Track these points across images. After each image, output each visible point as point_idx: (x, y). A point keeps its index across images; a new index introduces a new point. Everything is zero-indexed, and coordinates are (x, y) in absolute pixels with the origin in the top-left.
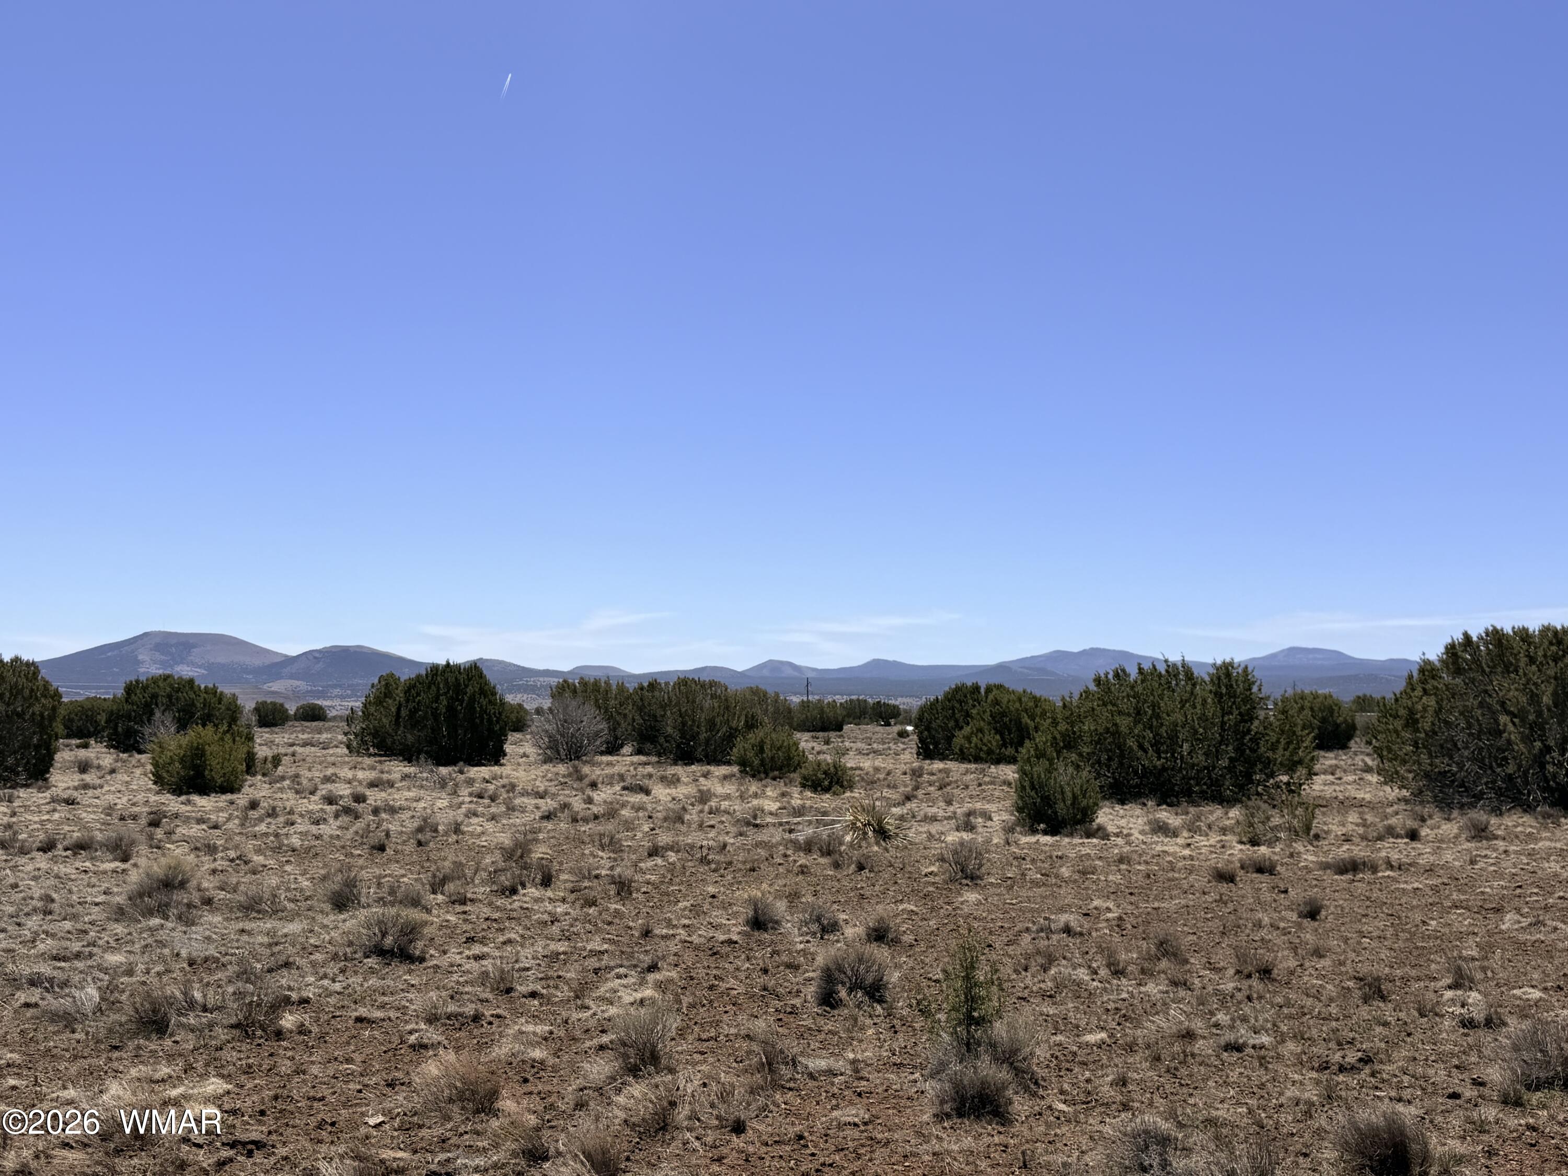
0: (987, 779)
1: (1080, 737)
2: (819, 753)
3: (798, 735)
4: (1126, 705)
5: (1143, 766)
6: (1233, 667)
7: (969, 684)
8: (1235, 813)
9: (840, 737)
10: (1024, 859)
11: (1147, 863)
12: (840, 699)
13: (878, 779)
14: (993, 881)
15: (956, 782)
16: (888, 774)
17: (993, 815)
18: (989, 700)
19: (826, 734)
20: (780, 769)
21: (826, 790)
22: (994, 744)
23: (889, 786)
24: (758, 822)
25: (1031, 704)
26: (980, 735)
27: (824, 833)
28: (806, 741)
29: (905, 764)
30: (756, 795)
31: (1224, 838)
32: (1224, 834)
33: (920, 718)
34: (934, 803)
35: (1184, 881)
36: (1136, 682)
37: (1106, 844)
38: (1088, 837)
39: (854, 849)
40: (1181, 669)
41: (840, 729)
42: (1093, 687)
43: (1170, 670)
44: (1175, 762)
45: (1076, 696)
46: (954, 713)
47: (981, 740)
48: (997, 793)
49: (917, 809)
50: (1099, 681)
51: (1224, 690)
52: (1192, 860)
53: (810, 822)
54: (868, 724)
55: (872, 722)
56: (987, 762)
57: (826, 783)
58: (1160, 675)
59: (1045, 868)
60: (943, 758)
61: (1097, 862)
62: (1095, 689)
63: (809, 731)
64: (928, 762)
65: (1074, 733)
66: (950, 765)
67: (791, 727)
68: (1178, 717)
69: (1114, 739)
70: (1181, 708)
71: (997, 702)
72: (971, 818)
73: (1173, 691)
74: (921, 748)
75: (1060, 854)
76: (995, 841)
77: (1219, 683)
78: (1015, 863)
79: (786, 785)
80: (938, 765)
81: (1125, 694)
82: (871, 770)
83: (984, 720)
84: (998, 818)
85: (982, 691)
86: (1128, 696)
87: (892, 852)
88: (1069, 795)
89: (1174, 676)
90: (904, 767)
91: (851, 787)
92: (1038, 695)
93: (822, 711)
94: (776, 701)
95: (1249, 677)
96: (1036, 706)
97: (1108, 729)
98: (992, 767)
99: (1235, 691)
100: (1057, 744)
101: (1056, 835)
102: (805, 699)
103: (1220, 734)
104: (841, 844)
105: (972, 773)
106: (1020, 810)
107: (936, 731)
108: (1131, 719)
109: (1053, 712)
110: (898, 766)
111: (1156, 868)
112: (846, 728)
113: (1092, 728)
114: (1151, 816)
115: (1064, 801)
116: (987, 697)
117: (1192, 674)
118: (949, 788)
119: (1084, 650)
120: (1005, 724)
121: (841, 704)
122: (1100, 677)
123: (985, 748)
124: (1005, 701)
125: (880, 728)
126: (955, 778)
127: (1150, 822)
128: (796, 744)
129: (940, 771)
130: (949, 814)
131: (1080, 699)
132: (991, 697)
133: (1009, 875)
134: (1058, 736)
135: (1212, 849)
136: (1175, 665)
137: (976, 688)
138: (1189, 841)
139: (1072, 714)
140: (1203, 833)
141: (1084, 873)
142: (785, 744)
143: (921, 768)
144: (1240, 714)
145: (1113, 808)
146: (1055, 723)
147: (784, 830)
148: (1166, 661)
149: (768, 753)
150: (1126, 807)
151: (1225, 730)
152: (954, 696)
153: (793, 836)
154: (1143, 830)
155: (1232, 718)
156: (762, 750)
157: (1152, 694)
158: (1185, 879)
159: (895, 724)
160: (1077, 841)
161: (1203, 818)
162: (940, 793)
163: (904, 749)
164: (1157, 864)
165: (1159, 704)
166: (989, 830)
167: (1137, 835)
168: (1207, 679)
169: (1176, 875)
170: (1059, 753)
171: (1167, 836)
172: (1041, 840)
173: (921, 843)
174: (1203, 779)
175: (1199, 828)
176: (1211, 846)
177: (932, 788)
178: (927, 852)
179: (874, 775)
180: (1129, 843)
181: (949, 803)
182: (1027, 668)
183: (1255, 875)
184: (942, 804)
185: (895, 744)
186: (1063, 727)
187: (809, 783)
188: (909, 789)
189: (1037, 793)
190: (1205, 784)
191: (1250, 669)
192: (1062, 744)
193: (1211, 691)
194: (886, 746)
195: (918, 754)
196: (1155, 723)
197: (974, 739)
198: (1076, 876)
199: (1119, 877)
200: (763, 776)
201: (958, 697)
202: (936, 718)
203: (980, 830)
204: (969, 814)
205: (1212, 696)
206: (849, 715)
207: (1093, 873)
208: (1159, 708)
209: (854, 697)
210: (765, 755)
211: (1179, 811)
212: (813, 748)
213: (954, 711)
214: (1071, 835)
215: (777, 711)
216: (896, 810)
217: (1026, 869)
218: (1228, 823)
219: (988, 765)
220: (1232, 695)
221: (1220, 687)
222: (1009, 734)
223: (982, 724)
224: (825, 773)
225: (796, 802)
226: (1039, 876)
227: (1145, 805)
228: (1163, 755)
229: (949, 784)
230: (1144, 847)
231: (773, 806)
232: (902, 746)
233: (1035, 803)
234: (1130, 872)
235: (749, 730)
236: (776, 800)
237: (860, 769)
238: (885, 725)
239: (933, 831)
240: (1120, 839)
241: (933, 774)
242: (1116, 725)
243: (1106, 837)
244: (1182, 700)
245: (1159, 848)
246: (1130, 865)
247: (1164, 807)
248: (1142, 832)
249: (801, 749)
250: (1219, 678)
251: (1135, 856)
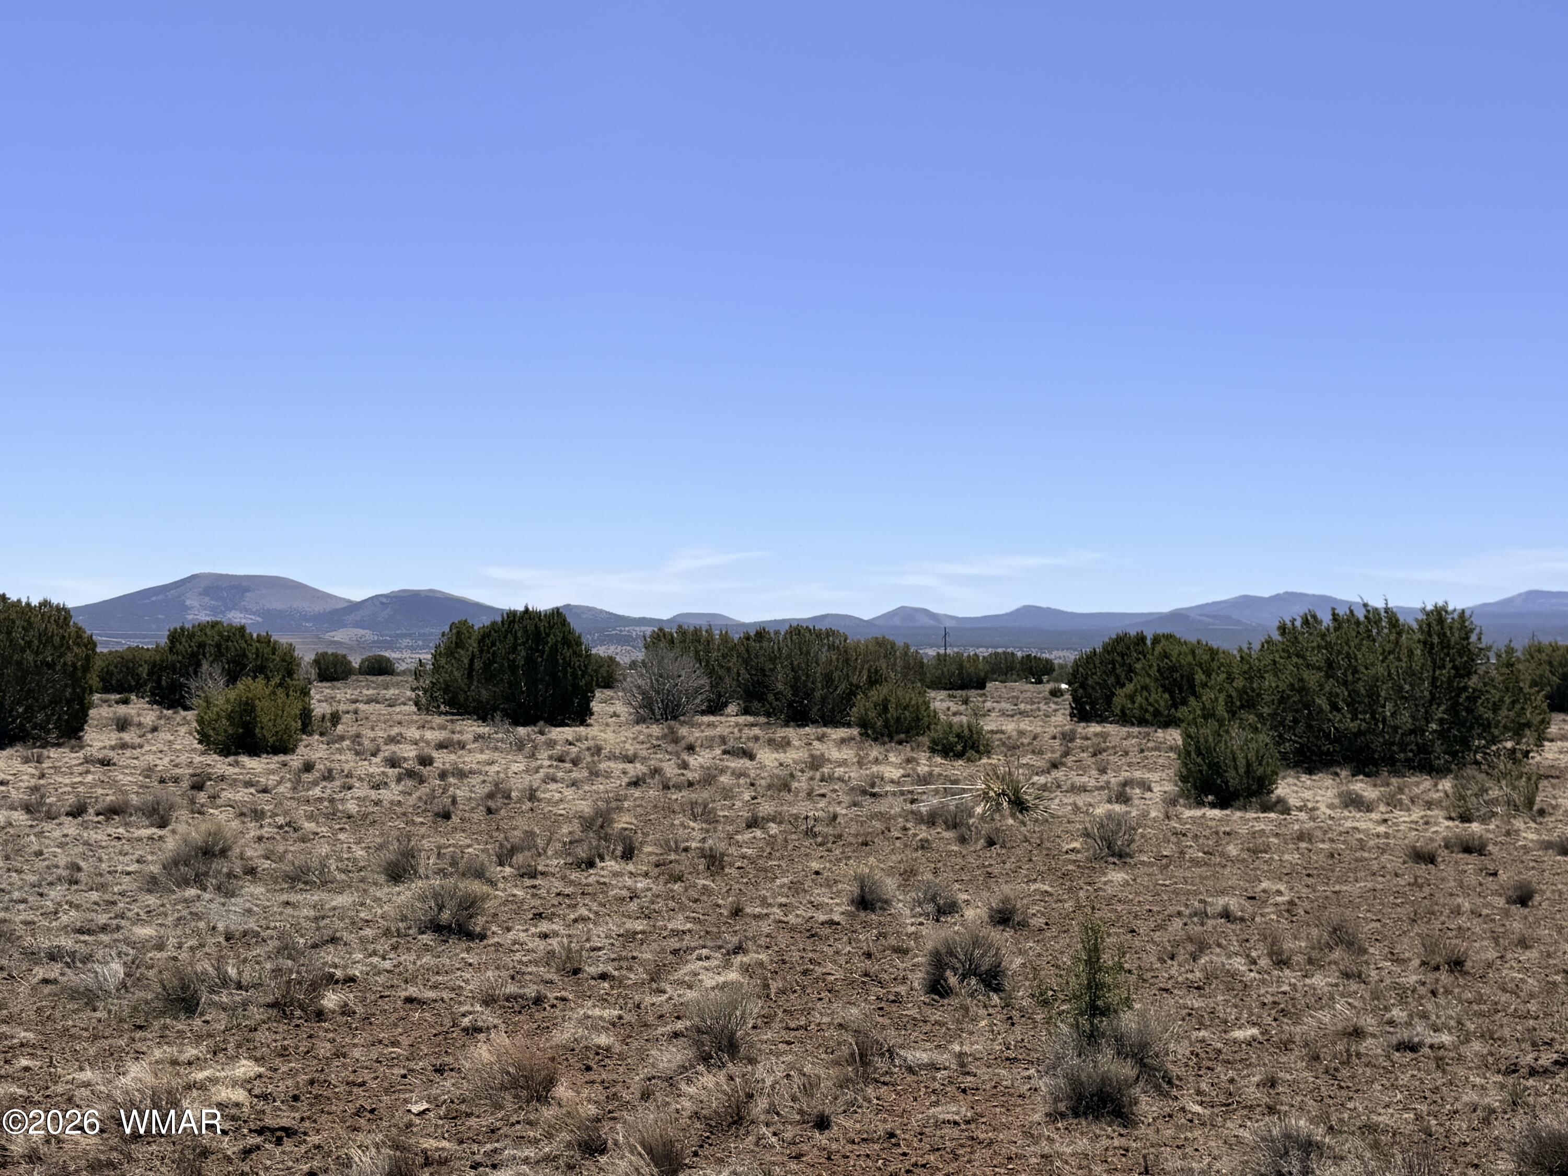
0: (1150, 745)
1: (1259, 695)
2: (955, 714)
3: (932, 694)
4: (1317, 658)
5: (1336, 728)
6: (1446, 612)
7: (1133, 633)
8: (1446, 784)
9: (981, 696)
10: (1184, 835)
11: (1332, 840)
12: (983, 652)
13: (1022, 744)
14: (1146, 859)
15: (1114, 747)
16: (1035, 738)
17: (1153, 785)
18: (1156, 653)
19: (964, 693)
20: (907, 732)
21: (959, 756)
22: (1162, 703)
23: (1033, 752)
24: (876, 790)
25: (1206, 657)
26: (1145, 693)
27: (952, 803)
28: (941, 700)
29: (1055, 727)
30: (876, 761)
31: (1429, 812)
32: (1429, 809)
33: (1075, 673)
34: (1085, 772)
35: (1374, 862)
36: (1328, 630)
37: (1285, 819)
38: (1264, 811)
39: (985, 822)
40: (1383, 614)
41: (983, 687)
42: (1276, 637)
43: (1371, 616)
44: (1376, 724)
45: (1257, 646)
46: (1114, 668)
47: (1147, 699)
48: (1161, 761)
49: (1064, 778)
50: (1284, 629)
51: (1436, 640)
52: (1387, 838)
53: (937, 792)
54: (1016, 681)
55: (1021, 679)
56: (1152, 725)
57: (959, 747)
58: (1358, 623)
59: (1208, 846)
60: (1102, 720)
61: (1271, 840)
62: (1280, 638)
63: (945, 689)
64: (1083, 724)
65: (1253, 690)
66: (1110, 728)
67: (922, 681)
68: (1381, 670)
69: (1302, 696)
70: (1383, 661)
71: (1166, 655)
72: (1127, 788)
73: (1374, 640)
74: (1076, 708)
75: (1228, 829)
76: (1153, 814)
77: (1429, 631)
78: (1174, 839)
79: (912, 750)
80: (1095, 728)
81: (1315, 644)
82: (1015, 733)
83: (1149, 676)
84: (1159, 789)
85: (1149, 642)
86: (1319, 647)
87: (1030, 826)
88: (1244, 761)
89: (1375, 623)
90: (1052, 730)
91: (988, 753)
92: (1215, 647)
93: (961, 666)
94: (906, 654)
95: (1467, 624)
96: (1213, 660)
97: (1292, 685)
98: (1159, 730)
99: (1449, 641)
100: (1232, 703)
101: (1226, 808)
102: (942, 651)
103: (1431, 693)
104: (971, 815)
105: (1134, 737)
106: (1184, 779)
107: (1093, 688)
108: (1323, 674)
109: (1230, 665)
110: (1047, 730)
111: (1343, 847)
112: (989, 685)
113: (1274, 685)
114: (1344, 788)
115: (1236, 768)
116: (1153, 649)
117: (1397, 620)
118: (1105, 754)
119: (1278, 595)
120: (1175, 680)
121: (984, 657)
122: (1285, 624)
123: (1151, 709)
124: (1175, 653)
125: (1030, 685)
126: (1113, 744)
127: (1340, 795)
128: (927, 704)
129: (1096, 735)
130: (1102, 784)
131: (1261, 650)
132: (1158, 648)
133: (1165, 853)
134: (1234, 694)
135: (1413, 826)
136: (1376, 610)
137: (1141, 639)
138: (1386, 816)
139: (1251, 668)
140: (1405, 807)
141: (1255, 851)
142: (913, 702)
143: (1073, 732)
144: (1454, 667)
145: (1298, 778)
146: (1230, 679)
147: (905, 800)
148: (1365, 605)
149: (892, 712)
150: (1314, 777)
151: (1437, 687)
152: (1114, 649)
153: (914, 807)
154: (1332, 804)
155: (1445, 673)
156: (885, 709)
157: (1347, 644)
158: (1376, 859)
159: (1048, 682)
160: (1251, 815)
161: (1407, 790)
162: (1093, 760)
163: (1056, 710)
164: (1344, 842)
165: (1356, 656)
166: (1147, 802)
167: (1323, 808)
168: (1415, 626)
169: (1366, 855)
170: (1233, 713)
171: (1360, 811)
172: (1208, 814)
173: (1065, 816)
174: (1408, 744)
175: (1400, 802)
176: (1412, 822)
177: (1085, 755)
178: (1070, 827)
179: (1018, 740)
180: (1313, 819)
181: (1103, 771)
182: (1208, 616)
183: (1461, 856)
184: (1094, 773)
185: (1046, 704)
186: (1239, 683)
187: (939, 748)
188: (1058, 755)
189: (1203, 760)
190: (1411, 751)
191: (1467, 614)
192: (1238, 703)
193: (1419, 641)
194: (1034, 707)
195: (1072, 715)
196: (1350, 678)
197: (1139, 699)
198: (1245, 855)
199: (1297, 856)
200: (886, 739)
201: (1119, 649)
202: (1093, 674)
203: (1136, 802)
204: (1125, 784)
205: (1420, 646)
206: (993, 671)
207: (1266, 852)
208: (1356, 660)
209: (1000, 650)
210: (889, 716)
211: (1379, 782)
212: (948, 709)
213: (1114, 665)
214: (1244, 808)
215: (907, 666)
216: (1041, 780)
217: (1187, 846)
218: (1436, 796)
219: (1154, 729)
220: (1445, 644)
221: (1430, 636)
222: (1180, 693)
223: (1148, 680)
224: (958, 736)
225: (923, 769)
226: (1201, 854)
227: (1337, 774)
228: (1360, 716)
229: (1105, 751)
230: (1330, 822)
231: (896, 774)
232: (1053, 706)
233: (1201, 771)
234: (1310, 851)
235: (872, 686)
236: (900, 766)
237: (1002, 732)
238: (1036, 683)
239: (1080, 803)
240: (1303, 814)
241: (1087, 739)
242: (1301, 680)
243: (1287, 810)
244: (1384, 650)
245: (1349, 824)
246: (1312, 843)
247: (1361, 777)
248: (1331, 806)
249: (932, 708)
250: (1429, 625)
251: (1319, 833)
